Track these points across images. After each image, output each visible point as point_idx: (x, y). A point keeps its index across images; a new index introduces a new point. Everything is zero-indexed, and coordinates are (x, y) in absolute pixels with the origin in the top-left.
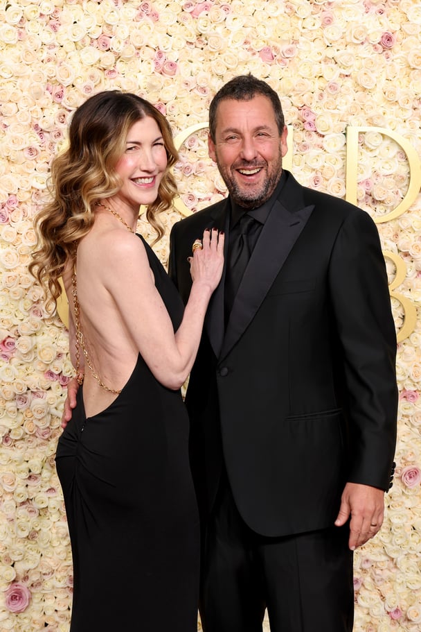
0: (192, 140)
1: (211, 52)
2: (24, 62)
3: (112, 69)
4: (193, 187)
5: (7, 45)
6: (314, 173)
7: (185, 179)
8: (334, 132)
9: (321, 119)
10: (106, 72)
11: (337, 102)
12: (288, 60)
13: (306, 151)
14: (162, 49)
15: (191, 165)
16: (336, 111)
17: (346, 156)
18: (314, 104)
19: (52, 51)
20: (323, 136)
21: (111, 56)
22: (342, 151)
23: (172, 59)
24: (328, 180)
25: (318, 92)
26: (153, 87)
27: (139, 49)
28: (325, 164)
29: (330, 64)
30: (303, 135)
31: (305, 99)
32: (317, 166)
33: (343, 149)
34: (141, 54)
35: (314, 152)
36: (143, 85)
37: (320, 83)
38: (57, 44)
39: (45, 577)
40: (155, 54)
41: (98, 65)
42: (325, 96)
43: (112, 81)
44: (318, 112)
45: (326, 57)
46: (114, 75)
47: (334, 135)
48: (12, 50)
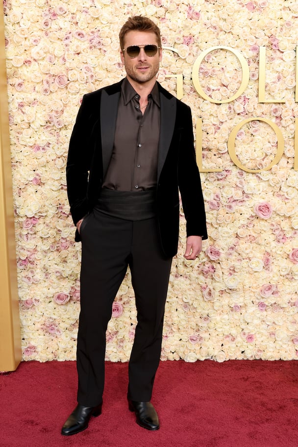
0: (209, 57)
1: (219, 6)
2: (114, 14)
3: (163, 17)
4: (210, 83)
5: (105, 5)
6: (278, 73)
7: (205, 79)
8: (289, 50)
9: (282, 42)
10: (160, 19)
11: (291, 33)
12: (263, 9)
13: (273, 61)
14: (191, 5)
15: (208, 71)
16: (290, 38)
17: (296, 63)
18: (278, 34)
19: (130, 8)
20: (283, 52)
21: (163, 10)
22: (294, 61)
23: (197, 10)
24: (285, 78)
25: (280, 27)
26: (186, 27)
27: (178, 5)
28: (284, 69)
29: (286, 11)
30: (271, 52)
31: (273, 31)
32: (279, 69)
33: (294, 59)
34: (179, 8)
35: (277, 62)
36: (181, 26)
37: (280, 22)
38: (132, 4)
39: (130, 299)
40: (188, 8)
41: (155, 15)
42: (284, 29)
43: (164, 24)
44: (280, 39)
45: (284, 7)
46: (164, 21)
47: (289, 52)
48: (108, 8)
